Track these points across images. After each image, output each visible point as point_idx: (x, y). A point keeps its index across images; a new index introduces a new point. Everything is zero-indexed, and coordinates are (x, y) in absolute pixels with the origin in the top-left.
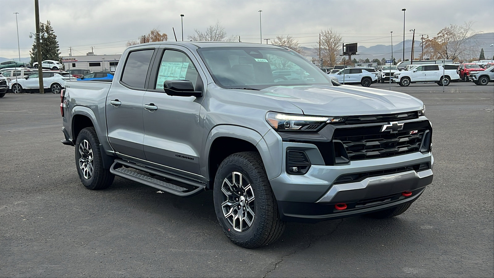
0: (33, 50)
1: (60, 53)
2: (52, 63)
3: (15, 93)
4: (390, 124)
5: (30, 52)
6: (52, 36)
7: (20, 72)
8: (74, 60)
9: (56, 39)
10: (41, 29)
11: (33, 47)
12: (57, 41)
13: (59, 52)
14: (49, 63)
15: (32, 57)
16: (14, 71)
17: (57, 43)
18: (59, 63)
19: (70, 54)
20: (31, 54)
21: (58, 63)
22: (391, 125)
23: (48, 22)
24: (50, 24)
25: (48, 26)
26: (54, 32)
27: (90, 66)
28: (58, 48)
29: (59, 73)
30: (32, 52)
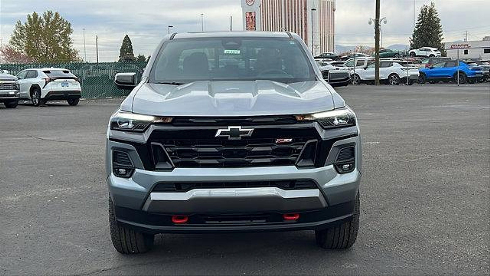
0: (414, 36)
1: (443, 39)
2: (429, 50)
3: (352, 84)
4: (228, 128)
5: (410, 38)
6: (436, 19)
7: (363, 62)
8: (467, 47)
9: (439, 22)
10: (424, 13)
11: (414, 33)
12: (440, 25)
13: (442, 37)
14: (426, 50)
15: (411, 44)
16: (358, 61)
17: (441, 28)
18: (437, 50)
19: (465, 39)
20: (410, 41)
21: (435, 51)
22: (229, 130)
23: (432, 4)
24: (434, 6)
25: (432, 9)
26: (438, 15)
27: (485, 53)
28: (441, 34)
29: (399, 63)
30: (412, 38)
